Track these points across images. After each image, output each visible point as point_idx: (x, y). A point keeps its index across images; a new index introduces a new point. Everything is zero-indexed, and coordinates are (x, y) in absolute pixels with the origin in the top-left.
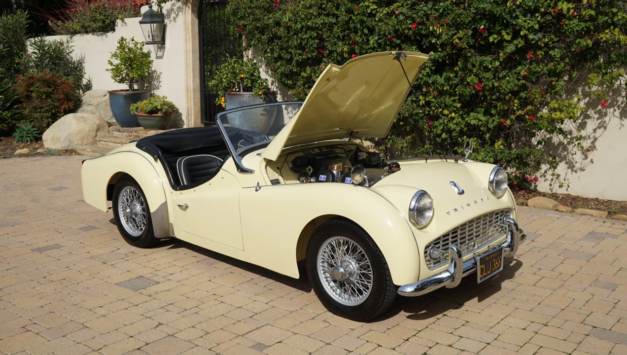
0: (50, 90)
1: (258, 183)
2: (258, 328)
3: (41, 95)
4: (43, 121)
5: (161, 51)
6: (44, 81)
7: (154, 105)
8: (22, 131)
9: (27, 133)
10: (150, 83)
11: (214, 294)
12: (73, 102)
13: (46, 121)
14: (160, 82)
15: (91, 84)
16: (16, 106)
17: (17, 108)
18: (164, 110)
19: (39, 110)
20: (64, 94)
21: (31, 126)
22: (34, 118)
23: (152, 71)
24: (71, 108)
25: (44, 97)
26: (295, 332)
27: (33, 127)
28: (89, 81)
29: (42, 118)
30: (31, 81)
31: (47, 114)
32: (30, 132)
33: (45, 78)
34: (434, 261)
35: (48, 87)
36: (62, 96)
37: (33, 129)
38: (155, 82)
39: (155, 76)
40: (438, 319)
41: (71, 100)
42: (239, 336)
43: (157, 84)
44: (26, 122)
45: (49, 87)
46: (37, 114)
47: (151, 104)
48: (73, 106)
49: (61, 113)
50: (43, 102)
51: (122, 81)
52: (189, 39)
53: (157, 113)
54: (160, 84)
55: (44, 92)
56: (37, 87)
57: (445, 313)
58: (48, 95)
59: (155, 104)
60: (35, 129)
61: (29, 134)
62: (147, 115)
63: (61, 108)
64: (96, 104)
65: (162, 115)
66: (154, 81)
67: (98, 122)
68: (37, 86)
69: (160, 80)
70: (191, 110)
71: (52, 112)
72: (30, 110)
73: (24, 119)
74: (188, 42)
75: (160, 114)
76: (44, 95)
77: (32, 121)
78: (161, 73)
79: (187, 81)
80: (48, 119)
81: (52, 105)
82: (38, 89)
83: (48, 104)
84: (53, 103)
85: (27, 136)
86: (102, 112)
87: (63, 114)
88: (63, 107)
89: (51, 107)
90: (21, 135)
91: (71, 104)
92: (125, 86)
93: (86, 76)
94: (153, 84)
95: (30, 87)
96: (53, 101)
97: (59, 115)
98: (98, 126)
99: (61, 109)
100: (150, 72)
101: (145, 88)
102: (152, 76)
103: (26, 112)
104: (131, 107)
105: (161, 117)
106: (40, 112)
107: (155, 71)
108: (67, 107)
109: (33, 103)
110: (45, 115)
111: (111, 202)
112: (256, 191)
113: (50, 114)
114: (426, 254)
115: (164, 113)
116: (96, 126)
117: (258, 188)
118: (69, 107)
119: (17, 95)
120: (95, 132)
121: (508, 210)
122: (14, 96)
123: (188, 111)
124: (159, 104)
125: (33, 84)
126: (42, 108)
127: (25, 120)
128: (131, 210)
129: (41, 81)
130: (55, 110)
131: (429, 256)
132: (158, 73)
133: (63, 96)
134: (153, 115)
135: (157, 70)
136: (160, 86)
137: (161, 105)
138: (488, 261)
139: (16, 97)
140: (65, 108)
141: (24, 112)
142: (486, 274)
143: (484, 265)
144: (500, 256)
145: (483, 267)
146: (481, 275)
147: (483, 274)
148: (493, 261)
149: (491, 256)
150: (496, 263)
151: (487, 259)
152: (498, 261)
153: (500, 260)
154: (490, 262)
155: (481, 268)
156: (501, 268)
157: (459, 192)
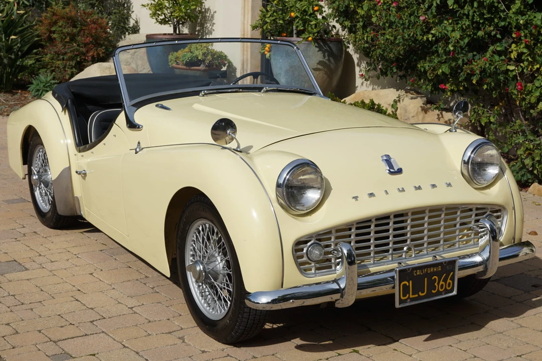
0: (75, 31)
1: (139, 143)
2: (86, 335)
3: (64, 37)
4: (65, 71)
6: (69, 18)
7: (195, 55)
8: (39, 84)
9: (44, 86)
10: (202, 25)
11: (79, 290)
12: (104, 48)
13: (69, 71)
14: (214, 24)
15: (139, 26)
16: (35, 51)
17: (36, 54)
18: (207, 62)
19: (61, 57)
20: (92, 36)
21: (52, 77)
22: (55, 67)
23: (205, 9)
24: (101, 56)
25: (68, 39)
26: (126, 345)
27: (54, 78)
28: (137, 22)
29: (64, 67)
30: (55, 18)
31: (71, 63)
32: (49, 84)
33: (69, 15)
34: (318, 265)
35: (73, 27)
36: (89, 39)
37: (53, 82)
38: (208, 25)
39: (209, 17)
40: (339, 355)
41: (101, 45)
42: (51, 341)
43: (210, 27)
44: (46, 71)
45: (75, 26)
46: (59, 62)
47: (191, 52)
48: (103, 53)
49: (88, 62)
50: (67, 47)
51: (164, 22)
53: (199, 66)
54: (213, 28)
55: (68, 34)
56: (60, 27)
57: (356, 349)
58: (73, 38)
59: (197, 53)
60: (56, 81)
61: (47, 87)
62: (185, 67)
63: (88, 55)
64: (133, 52)
65: (204, 68)
66: (207, 23)
68: (60, 25)
69: (214, 22)
70: (247, 64)
71: (77, 60)
72: (52, 56)
73: (45, 68)
75: (202, 67)
76: (68, 38)
77: (53, 71)
78: (215, 12)
79: (244, 23)
80: (72, 68)
81: (78, 50)
82: (61, 29)
83: (72, 49)
84: (78, 48)
85: (44, 90)
86: (140, 62)
87: (91, 63)
88: (91, 54)
89: (75, 53)
90: (38, 88)
91: (101, 51)
92: (168, 29)
93: (133, 16)
94: (206, 28)
95: (53, 26)
96: (78, 45)
97: (85, 64)
99: (88, 57)
100: (203, 10)
101: (197, 33)
102: (206, 16)
103: (47, 59)
104: (170, 57)
105: (204, 71)
106: (63, 59)
107: (209, 9)
108: (95, 54)
109: (54, 48)
110: (68, 64)
111: (26, 166)
112: (136, 153)
113: (74, 62)
114: (299, 253)
115: (206, 66)
117: (138, 150)
118: (98, 54)
119: (38, 36)
121: (498, 208)
122: (33, 37)
123: (243, 65)
124: (201, 53)
125: (55, 23)
126: (65, 53)
127: (46, 70)
128: (39, 177)
129: (64, 18)
130: (80, 57)
131: (305, 256)
132: (212, 13)
133: (91, 40)
134: (193, 68)
135: (211, 8)
136: (214, 30)
137: (203, 55)
138: (421, 278)
139: (36, 39)
140: (93, 56)
141: (44, 59)
142: (417, 295)
143: (411, 282)
144: (452, 273)
145: (408, 284)
146: (403, 297)
147: (408, 295)
148: (433, 278)
149: (427, 270)
150: (441, 283)
151: (416, 273)
152: (445, 280)
153: (450, 279)
154: (426, 279)
155: (404, 285)
156: (455, 293)
157: (392, 170)
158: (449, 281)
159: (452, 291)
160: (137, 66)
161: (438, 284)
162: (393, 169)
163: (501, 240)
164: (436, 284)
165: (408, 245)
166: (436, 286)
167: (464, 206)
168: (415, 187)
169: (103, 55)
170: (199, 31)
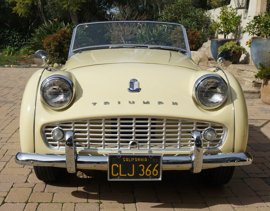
5: (246, 14)
12: (195, 45)
24: (193, 48)
25: (180, 41)
41: (194, 44)
43: (242, 36)
52: (259, 4)
55: (180, 38)
56: (178, 36)
59: (228, 47)
64: (208, 47)
67: (201, 57)
74: (258, 6)
83: (182, 45)
98: (200, 59)
100: (240, 28)
102: (241, 31)
109: (176, 44)
114: (48, 133)
116: (199, 59)
120: (198, 62)
121: (219, 125)
131: (52, 136)
132: (243, 29)
137: (230, 47)
138: (130, 164)
142: (126, 175)
143: (120, 165)
144: (157, 165)
145: (118, 166)
146: (114, 174)
147: (118, 174)
148: (140, 166)
149: (135, 159)
150: (147, 170)
151: (125, 160)
152: (151, 169)
153: (156, 169)
154: (133, 165)
155: (114, 166)
156: (160, 179)
157: (131, 89)
158: (154, 170)
159: (158, 177)
160: (208, 54)
161: (145, 170)
162: (133, 88)
163: (220, 149)
164: (143, 170)
165: (132, 140)
166: (143, 172)
167: (186, 120)
168: (144, 102)
169: (195, 48)
170: (238, 38)
